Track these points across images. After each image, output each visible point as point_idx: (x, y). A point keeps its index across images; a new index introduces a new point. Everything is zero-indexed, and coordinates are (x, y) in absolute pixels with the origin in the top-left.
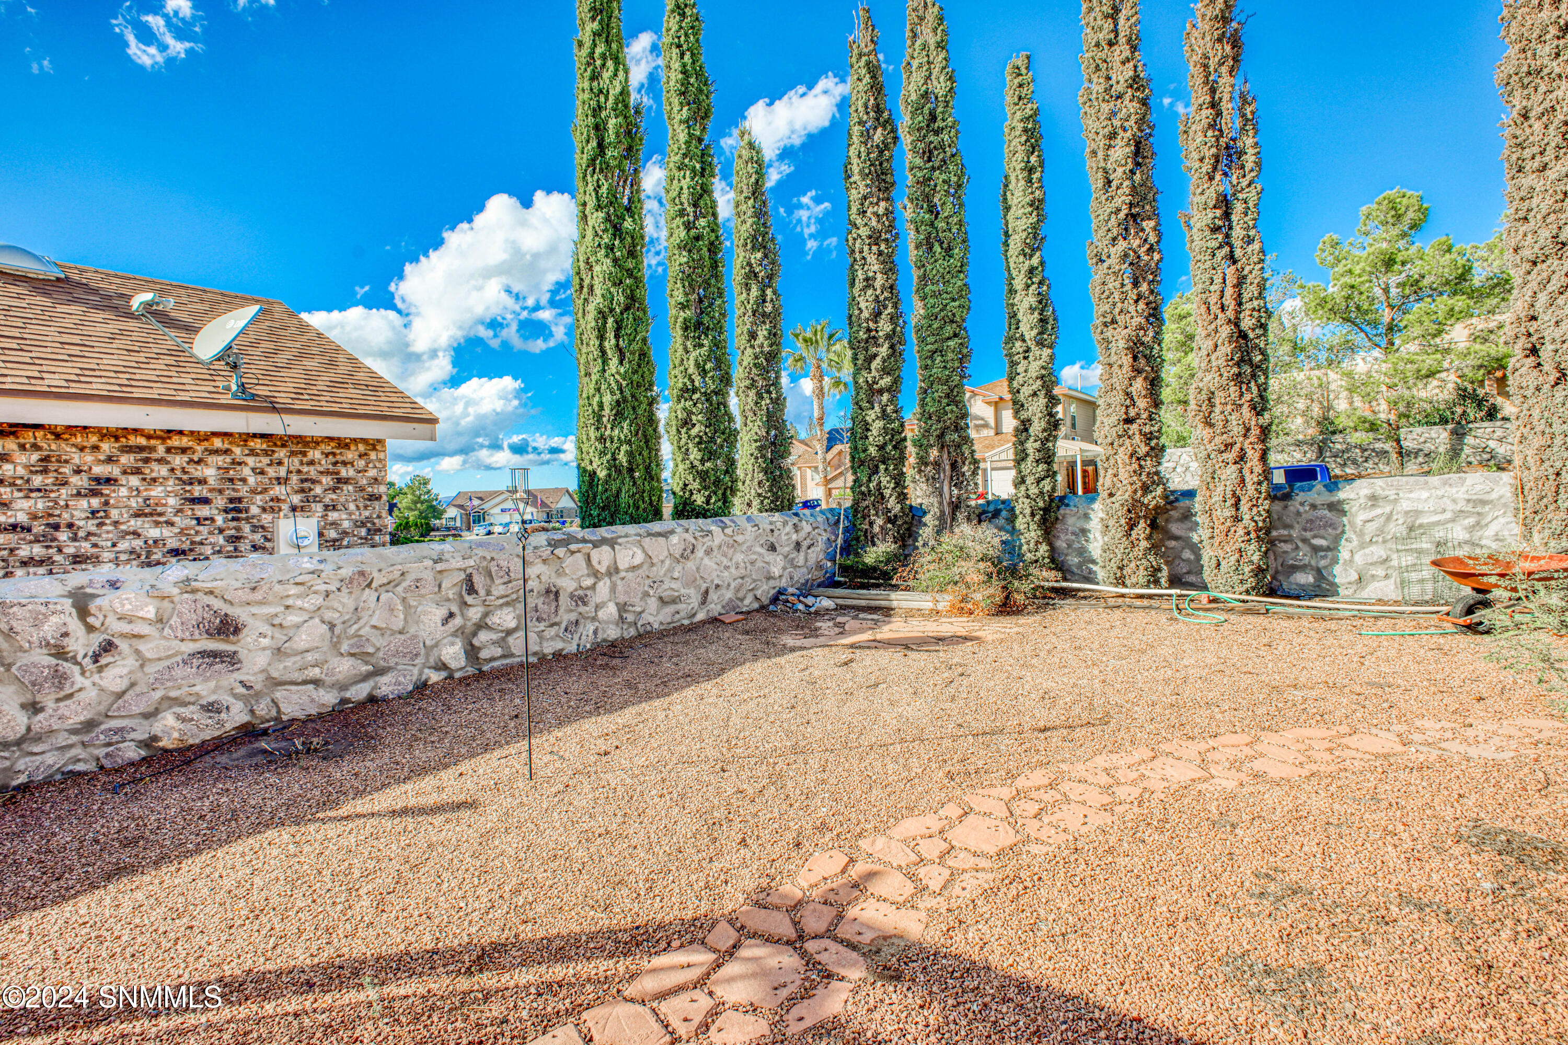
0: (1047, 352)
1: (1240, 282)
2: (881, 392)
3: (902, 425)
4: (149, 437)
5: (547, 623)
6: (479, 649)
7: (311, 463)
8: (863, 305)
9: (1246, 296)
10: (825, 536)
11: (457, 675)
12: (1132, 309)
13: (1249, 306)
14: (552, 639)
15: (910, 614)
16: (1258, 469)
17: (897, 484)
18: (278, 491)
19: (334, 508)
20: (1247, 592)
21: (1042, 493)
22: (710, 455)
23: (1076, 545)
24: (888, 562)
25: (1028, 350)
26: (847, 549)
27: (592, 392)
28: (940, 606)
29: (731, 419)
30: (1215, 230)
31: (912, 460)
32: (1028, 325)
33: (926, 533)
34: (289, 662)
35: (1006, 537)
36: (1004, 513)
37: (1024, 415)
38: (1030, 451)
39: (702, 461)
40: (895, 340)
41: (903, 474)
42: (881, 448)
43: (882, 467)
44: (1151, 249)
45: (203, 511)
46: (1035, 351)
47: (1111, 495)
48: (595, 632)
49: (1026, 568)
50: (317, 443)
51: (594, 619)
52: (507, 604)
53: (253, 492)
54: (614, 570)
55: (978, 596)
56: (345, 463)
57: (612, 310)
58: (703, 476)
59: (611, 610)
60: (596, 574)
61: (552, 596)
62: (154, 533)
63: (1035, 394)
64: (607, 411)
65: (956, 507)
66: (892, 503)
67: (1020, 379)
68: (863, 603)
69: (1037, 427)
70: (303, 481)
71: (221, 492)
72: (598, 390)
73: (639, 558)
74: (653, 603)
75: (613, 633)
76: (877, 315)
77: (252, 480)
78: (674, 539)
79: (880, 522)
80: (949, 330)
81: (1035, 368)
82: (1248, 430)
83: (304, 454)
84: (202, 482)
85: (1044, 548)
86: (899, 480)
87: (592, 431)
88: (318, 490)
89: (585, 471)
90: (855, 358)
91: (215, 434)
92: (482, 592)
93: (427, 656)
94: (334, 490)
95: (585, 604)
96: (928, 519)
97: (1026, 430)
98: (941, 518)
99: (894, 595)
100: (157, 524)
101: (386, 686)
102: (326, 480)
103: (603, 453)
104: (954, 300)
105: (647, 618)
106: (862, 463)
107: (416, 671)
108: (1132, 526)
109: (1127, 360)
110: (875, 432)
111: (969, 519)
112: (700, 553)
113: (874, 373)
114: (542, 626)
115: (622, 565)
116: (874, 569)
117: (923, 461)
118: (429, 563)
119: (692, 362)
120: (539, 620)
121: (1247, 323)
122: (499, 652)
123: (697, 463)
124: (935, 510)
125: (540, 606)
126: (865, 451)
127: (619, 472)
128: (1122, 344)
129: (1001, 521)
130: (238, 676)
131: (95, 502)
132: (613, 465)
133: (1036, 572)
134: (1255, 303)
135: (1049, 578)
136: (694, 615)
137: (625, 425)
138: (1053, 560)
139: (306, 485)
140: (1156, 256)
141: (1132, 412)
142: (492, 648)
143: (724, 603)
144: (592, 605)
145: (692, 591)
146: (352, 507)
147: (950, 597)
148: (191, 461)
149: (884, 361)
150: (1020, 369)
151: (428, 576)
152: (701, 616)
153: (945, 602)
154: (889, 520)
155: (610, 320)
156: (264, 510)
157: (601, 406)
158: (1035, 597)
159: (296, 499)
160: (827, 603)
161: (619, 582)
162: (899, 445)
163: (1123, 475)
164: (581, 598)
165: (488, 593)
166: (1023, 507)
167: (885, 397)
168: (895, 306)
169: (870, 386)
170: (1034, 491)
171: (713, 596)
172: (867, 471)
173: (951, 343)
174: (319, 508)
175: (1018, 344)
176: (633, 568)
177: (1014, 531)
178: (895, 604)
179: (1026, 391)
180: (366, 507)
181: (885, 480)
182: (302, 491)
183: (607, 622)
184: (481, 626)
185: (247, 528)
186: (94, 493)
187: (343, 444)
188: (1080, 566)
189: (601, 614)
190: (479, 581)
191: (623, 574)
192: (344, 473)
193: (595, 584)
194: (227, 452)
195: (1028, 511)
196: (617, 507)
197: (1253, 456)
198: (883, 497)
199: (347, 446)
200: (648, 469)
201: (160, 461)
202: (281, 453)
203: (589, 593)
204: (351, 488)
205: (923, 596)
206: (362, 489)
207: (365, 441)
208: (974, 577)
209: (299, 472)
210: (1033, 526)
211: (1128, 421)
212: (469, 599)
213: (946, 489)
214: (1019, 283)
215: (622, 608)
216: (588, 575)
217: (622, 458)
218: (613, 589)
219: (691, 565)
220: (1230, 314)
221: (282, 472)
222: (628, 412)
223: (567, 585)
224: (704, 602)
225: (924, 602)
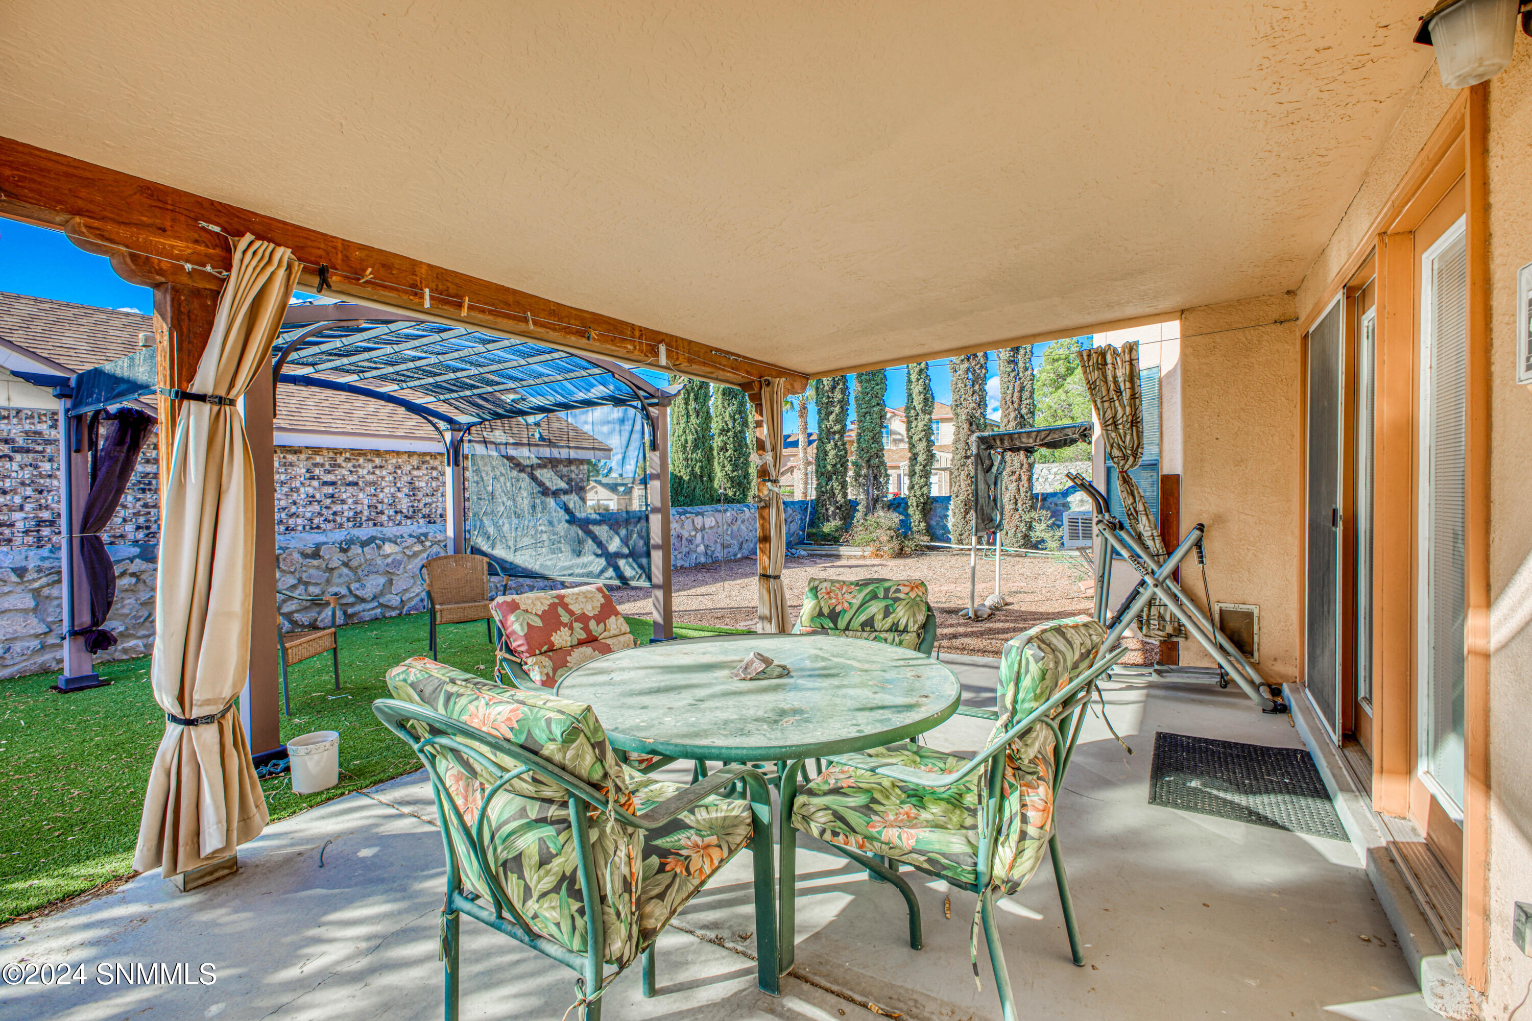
0: (927, 417)
1: (1022, 389)
2: (834, 433)
3: (846, 453)
8: (825, 383)
9: (1024, 398)
10: (799, 516)
12: (970, 399)
13: (1025, 402)
14: (680, 559)
15: (849, 557)
16: (1026, 485)
17: (842, 487)
20: (1020, 547)
21: (922, 494)
22: (735, 468)
23: (941, 524)
24: (837, 531)
25: (917, 415)
26: (812, 524)
27: (681, 433)
28: (866, 554)
29: (747, 447)
30: (1010, 362)
31: (851, 473)
32: (918, 401)
33: (859, 515)
35: (902, 517)
36: (903, 505)
37: (915, 451)
38: (917, 471)
39: (733, 471)
40: (844, 403)
41: (846, 481)
42: (834, 466)
43: (834, 477)
44: (982, 366)
46: (921, 416)
47: (957, 496)
48: (696, 557)
49: (912, 534)
54: (703, 528)
55: (886, 548)
57: (693, 389)
58: (732, 479)
59: (702, 548)
60: (696, 529)
61: (680, 539)
63: (920, 440)
64: (689, 444)
65: (876, 501)
66: (839, 498)
67: (912, 430)
68: (824, 553)
69: (921, 458)
72: (685, 432)
73: (713, 524)
74: (719, 547)
75: (703, 560)
76: (833, 388)
78: (728, 514)
79: (832, 509)
80: (874, 402)
81: (921, 425)
82: (1022, 465)
85: (923, 524)
86: (844, 485)
87: (681, 455)
89: (676, 476)
90: (819, 412)
95: (692, 544)
96: (859, 507)
97: (916, 459)
98: (867, 507)
99: (841, 548)
103: (687, 467)
104: (877, 385)
105: (717, 554)
106: (822, 474)
108: (967, 512)
109: (966, 426)
110: (831, 457)
111: (883, 508)
112: (739, 522)
113: (831, 422)
114: (676, 553)
115: (707, 526)
116: (829, 535)
117: (857, 476)
119: (727, 414)
120: (675, 550)
121: (1024, 411)
123: (729, 472)
124: (864, 503)
125: (676, 543)
126: (825, 467)
127: (695, 477)
128: (964, 417)
129: (901, 509)
132: (693, 473)
133: (917, 536)
134: (1028, 401)
135: (925, 540)
137: (699, 452)
138: (927, 531)
140: (984, 371)
141: (969, 453)
144: (695, 545)
145: (735, 542)
147: (870, 549)
149: (837, 415)
150: (913, 425)
152: (739, 556)
153: (869, 551)
154: (837, 508)
155: (692, 395)
157: (686, 441)
158: (916, 550)
160: (803, 553)
161: (705, 534)
162: (844, 465)
163: (963, 486)
164: (690, 541)
166: (912, 501)
167: (837, 436)
168: (844, 384)
169: (828, 430)
170: (918, 493)
171: (745, 546)
172: (825, 479)
173: (876, 409)
175: (912, 411)
176: (711, 528)
177: (907, 515)
178: (841, 553)
179: (916, 438)
181: (835, 485)
183: (701, 554)
188: (943, 534)
189: (698, 550)
191: (707, 531)
193: (696, 535)
195: (915, 504)
196: (694, 496)
197: (1024, 478)
198: (834, 494)
200: (709, 476)
203: (693, 539)
205: (856, 548)
208: (885, 538)
210: (917, 513)
211: (967, 457)
213: (871, 490)
214: (914, 377)
215: (707, 547)
217: (697, 470)
218: (703, 538)
219: (735, 528)
220: (1016, 406)
222: (700, 445)
223: (686, 534)
224: (740, 548)
225: (857, 552)
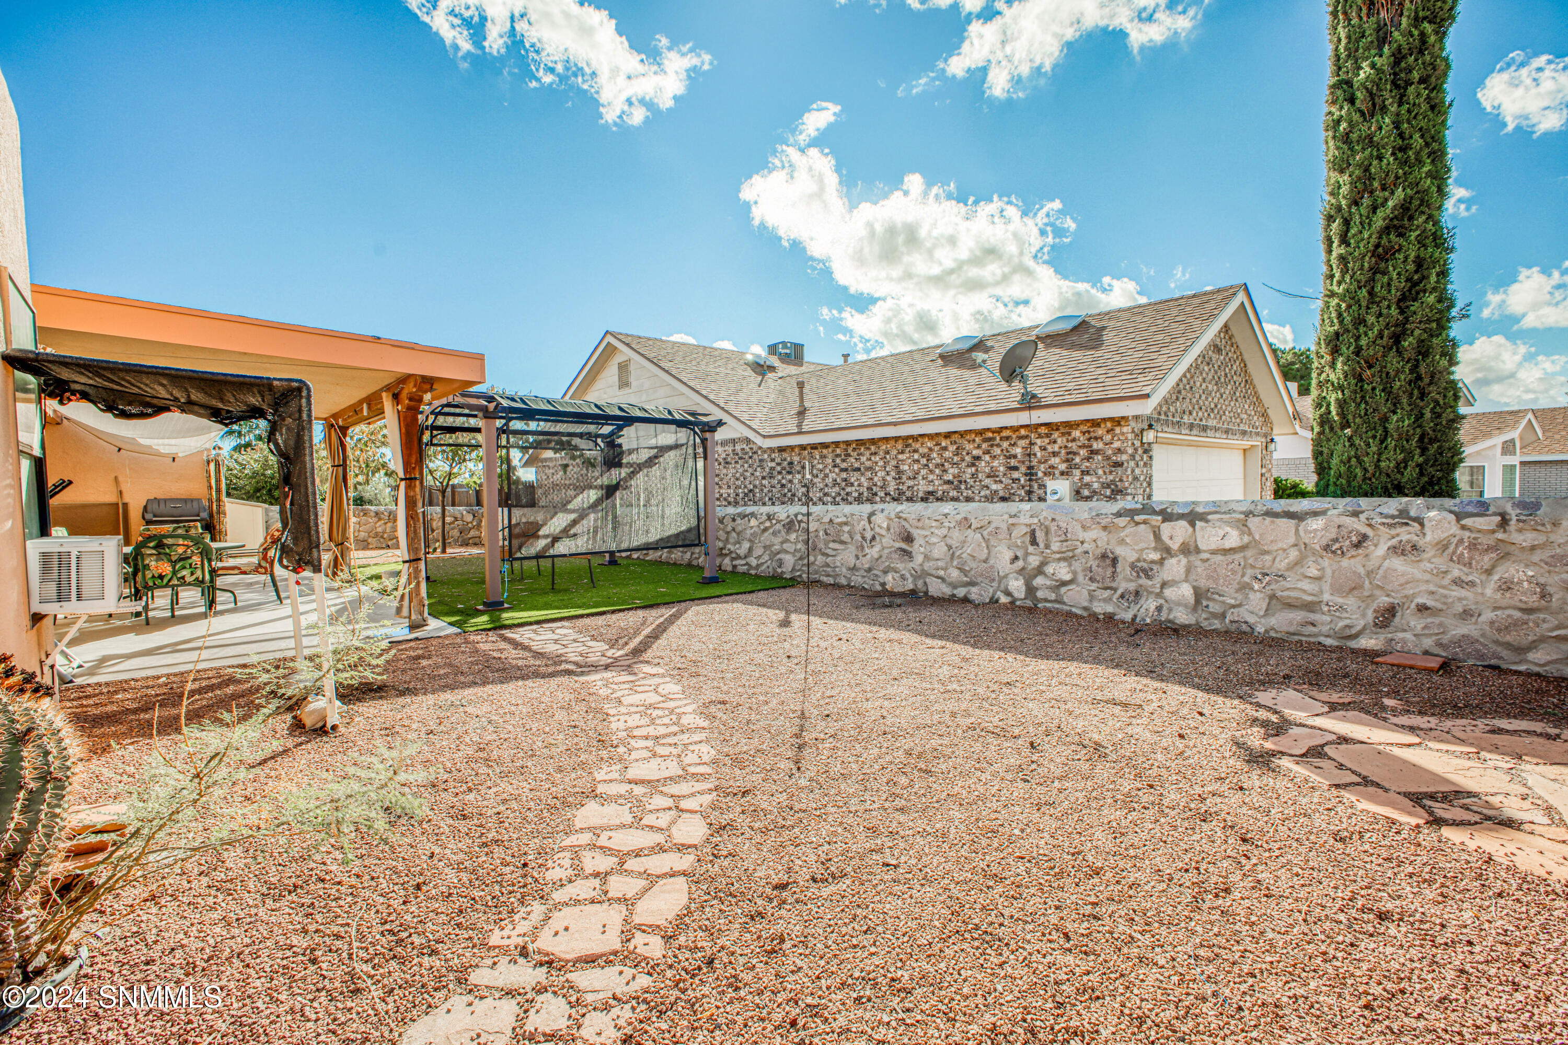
4: (993, 432)
5: (1100, 585)
6: (1037, 589)
7: (1074, 440)
11: (1018, 603)
14: (1105, 600)
18: (1055, 461)
19: (1088, 473)
34: (931, 563)
45: (1016, 475)
48: (1159, 609)
50: (1078, 425)
51: (1159, 595)
52: (1064, 559)
53: (1040, 462)
54: (1192, 549)
56: (1096, 439)
59: (1186, 591)
60: (1165, 549)
61: (1108, 562)
62: (994, 487)
70: (1068, 453)
71: (1023, 462)
73: (1234, 541)
74: (1258, 600)
75: (1182, 617)
77: (1039, 455)
83: (1069, 434)
84: (1015, 457)
88: (1077, 460)
91: (1022, 427)
92: (1042, 545)
93: (1000, 583)
94: (1088, 459)
95: (1148, 577)
100: (996, 482)
101: (975, 593)
102: (1083, 452)
105: (1244, 615)
107: (991, 590)
112: (1379, 549)
114: (1094, 586)
115: (1205, 545)
118: (1006, 517)
122: (1053, 596)
125: (1094, 568)
130: (911, 565)
131: (973, 469)
136: (1355, 636)
139: (1070, 456)
142: (1047, 591)
143: (1445, 639)
144: (1157, 581)
145: (1350, 602)
146: (1100, 472)
148: (1011, 445)
151: (1004, 526)
152: (1367, 643)
156: (1045, 474)
159: (1063, 467)
161: (1198, 563)
164: (1144, 571)
165: (1047, 546)
171: (1411, 620)
174: (1077, 473)
176: (1224, 551)
180: (1111, 472)
182: (1067, 460)
183: (1179, 604)
184: (1039, 571)
185: (1036, 486)
186: (973, 465)
187: (1095, 423)
189: (1168, 592)
190: (1040, 536)
191: (1205, 556)
192: (1096, 445)
193: (1163, 559)
194: (1026, 437)
199: (1098, 425)
201: (998, 445)
202: (1056, 435)
203: (1155, 567)
204: (1100, 457)
206: (1108, 458)
207: (1111, 419)
209: (1066, 447)
212: (1031, 549)
215: (1199, 595)
216: (1155, 549)
218: (1190, 570)
219: (1350, 564)
221: (1056, 449)
223: (1127, 554)
224: (1381, 624)
